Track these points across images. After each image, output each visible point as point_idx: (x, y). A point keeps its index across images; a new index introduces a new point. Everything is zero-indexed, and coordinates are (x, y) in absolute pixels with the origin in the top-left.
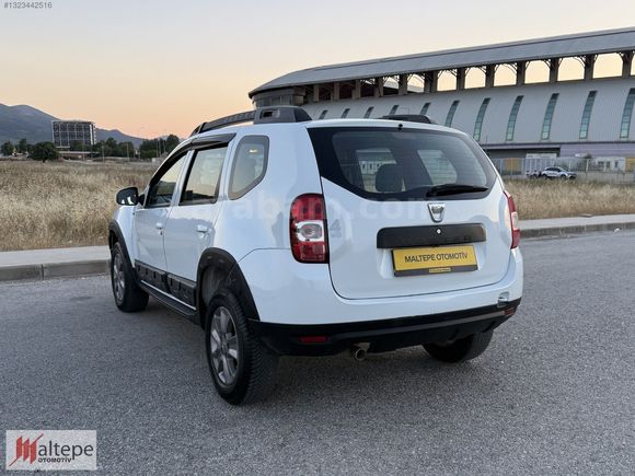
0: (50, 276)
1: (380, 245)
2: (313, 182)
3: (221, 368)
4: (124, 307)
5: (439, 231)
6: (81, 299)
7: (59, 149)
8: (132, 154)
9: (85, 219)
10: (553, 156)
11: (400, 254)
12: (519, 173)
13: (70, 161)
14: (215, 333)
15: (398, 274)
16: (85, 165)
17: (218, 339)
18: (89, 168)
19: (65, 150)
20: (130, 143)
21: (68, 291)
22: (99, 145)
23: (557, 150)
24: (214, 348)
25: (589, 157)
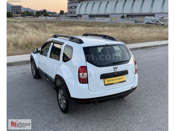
0: (15, 65)
1: (101, 78)
2: (84, 63)
3: (61, 104)
4: (35, 77)
5: (116, 73)
6: (24, 73)
7: (13, 14)
8: (33, 15)
9: (22, 42)
10: (153, 17)
11: (106, 80)
12: (143, 22)
13: (16, 17)
14: (59, 95)
15: (106, 85)
16: (21, 19)
17: (60, 96)
18: (22, 20)
19: (15, 14)
20: (33, 12)
21: (20, 70)
22: (24, 13)
23: (154, 15)
24: (59, 98)
25: (163, 18)
